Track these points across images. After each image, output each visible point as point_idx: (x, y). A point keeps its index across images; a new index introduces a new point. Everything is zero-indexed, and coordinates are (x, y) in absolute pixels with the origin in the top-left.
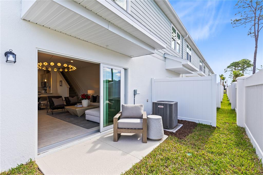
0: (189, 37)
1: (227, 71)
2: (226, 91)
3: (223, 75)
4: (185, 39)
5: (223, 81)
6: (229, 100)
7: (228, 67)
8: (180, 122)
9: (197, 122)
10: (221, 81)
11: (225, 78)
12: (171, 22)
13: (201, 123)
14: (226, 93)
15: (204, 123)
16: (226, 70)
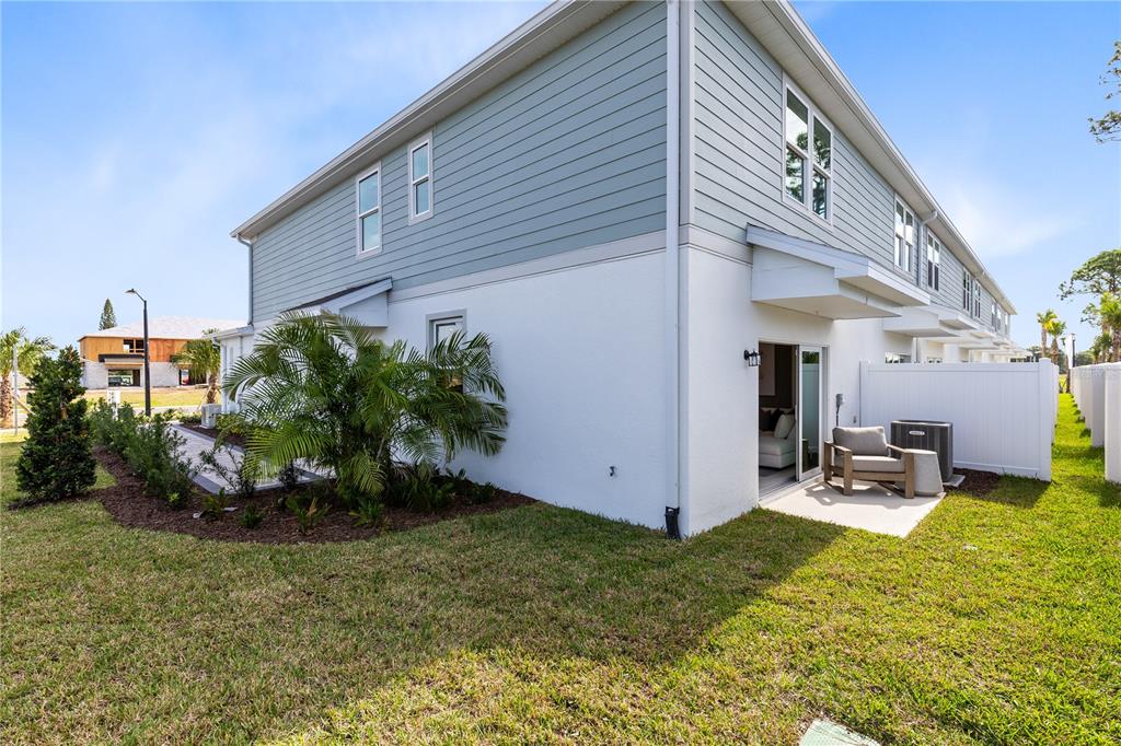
0: (940, 218)
1: (1070, 293)
2: (1068, 380)
3: (1055, 313)
4: (927, 225)
5: (1055, 341)
6: (1083, 421)
7: (1079, 276)
8: (957, 471)
9: (1000, 472)
10: (1044, 340)
11: (1063, 326)
12: (895, 191)
13: (1009, 473)
14: (1068, 391)
15: (1016, 474)
16: (1065, 290)
